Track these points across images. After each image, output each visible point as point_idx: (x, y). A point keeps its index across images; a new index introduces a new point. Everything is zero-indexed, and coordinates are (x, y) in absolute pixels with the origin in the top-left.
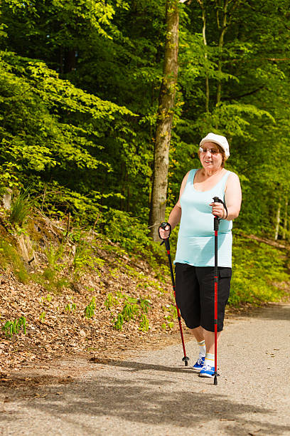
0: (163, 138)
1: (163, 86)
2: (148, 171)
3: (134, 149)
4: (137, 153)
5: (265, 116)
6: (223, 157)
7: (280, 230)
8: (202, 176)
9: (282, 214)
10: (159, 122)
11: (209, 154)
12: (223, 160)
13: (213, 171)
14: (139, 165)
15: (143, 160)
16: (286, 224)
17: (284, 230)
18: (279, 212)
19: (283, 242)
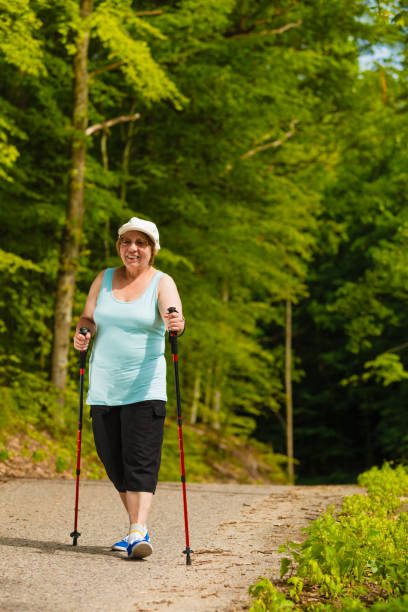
0: (65, 292)
1: (65, 231)
2: (42, 327)
3: (25, 301)
4: (29, 307)
5: (181, 262)
6: (153, 250)
7: (199, 409)
8: (123, 277)
9: (202, 386)
10: (61, 273)
11: (134, 247)
12: (152, 255)
13: (139, 272)
14: (32, 321)
15: (37, 316)
16: (207, 400)
17: (206, 410)
18: (197, 383)
19: (203, 427)
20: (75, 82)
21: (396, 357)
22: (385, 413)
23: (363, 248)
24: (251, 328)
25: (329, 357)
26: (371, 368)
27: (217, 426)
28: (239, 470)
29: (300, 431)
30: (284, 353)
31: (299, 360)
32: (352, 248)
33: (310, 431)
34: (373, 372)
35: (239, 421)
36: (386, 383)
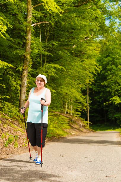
0: (25, 76)
1: (25, 56)
2: (19, 88)
3: (14, 79)
4: (15, 81)
5: (62, 68)
6: (45, 83)
7: (67, 110)
8: (37, 90)
9: (68, 104)
10: (23, 70)
11: (39, 82)
13: (41, 88)
14: (16, 86)
15: (17, 84)
16: (69, 108)
17: (69, 110)
18: (67, 104)
19: (68, 114)
20: (28, 9)
21: (118, 97)
22: (109, 110)
23: (104, 73)
24: (80, 90)
25: (96, 98)
26: (112, 100)
27: (72, 114)
28: (77, 126)
29: (90, 114)
30: (87, 96)
31: (90, 98)
32: (102, 73)
33: (93, 114)
34: (112, 101)
35: (77, 113)
36: (116, 104)
